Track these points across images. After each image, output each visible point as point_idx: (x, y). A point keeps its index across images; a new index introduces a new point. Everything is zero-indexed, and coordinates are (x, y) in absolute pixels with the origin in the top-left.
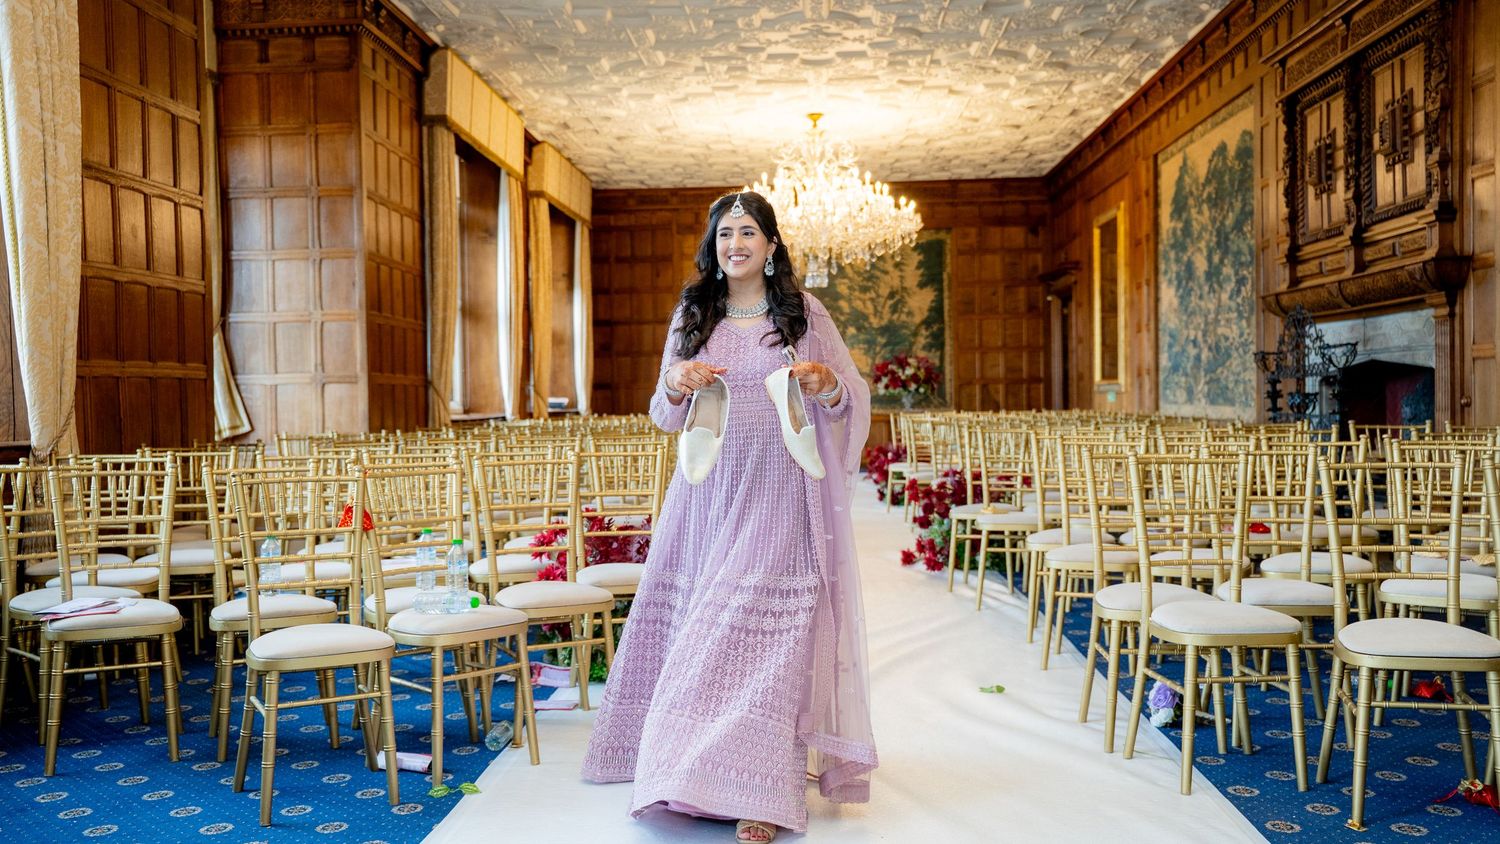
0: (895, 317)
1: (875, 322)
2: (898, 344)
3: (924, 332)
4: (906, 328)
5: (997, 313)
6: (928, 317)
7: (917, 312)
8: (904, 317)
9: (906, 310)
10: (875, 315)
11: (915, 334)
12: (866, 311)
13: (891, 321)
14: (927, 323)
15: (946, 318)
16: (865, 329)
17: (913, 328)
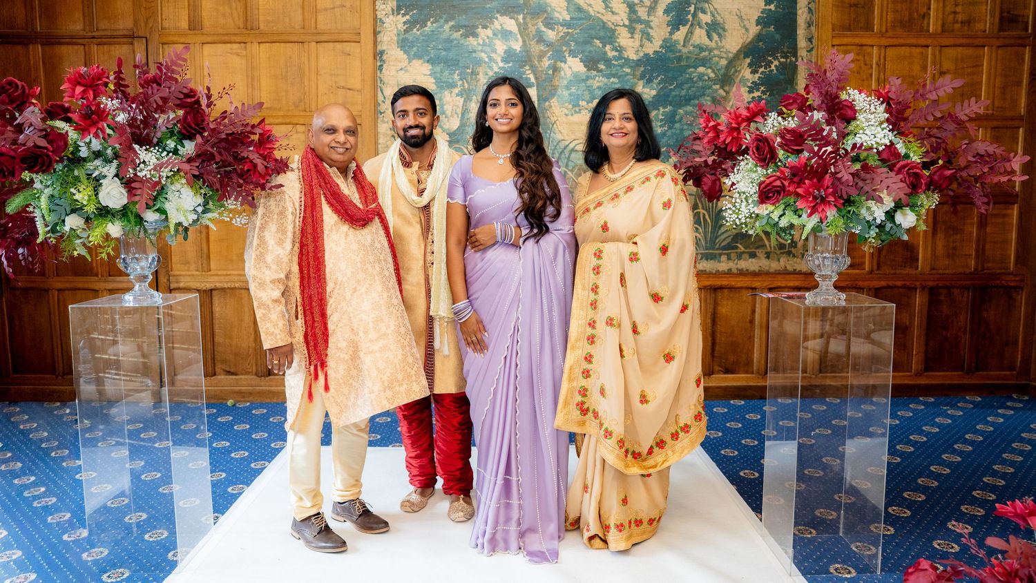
0: (680, 35)
1: (631, 46)
2: (687, 100)
3: (746, 73)
4: (704, 62)
5: (923, 31)
6: (759, 37)
7: (732, 25)
8: (700, 36)
9: (705, 18)
10: (632, 30)
11: (726, 79)
12: (607, 18)
13: (668, 45)
14: (755, 52)
15: (802, 43)
16: (608, 62)
17: (724, 62)
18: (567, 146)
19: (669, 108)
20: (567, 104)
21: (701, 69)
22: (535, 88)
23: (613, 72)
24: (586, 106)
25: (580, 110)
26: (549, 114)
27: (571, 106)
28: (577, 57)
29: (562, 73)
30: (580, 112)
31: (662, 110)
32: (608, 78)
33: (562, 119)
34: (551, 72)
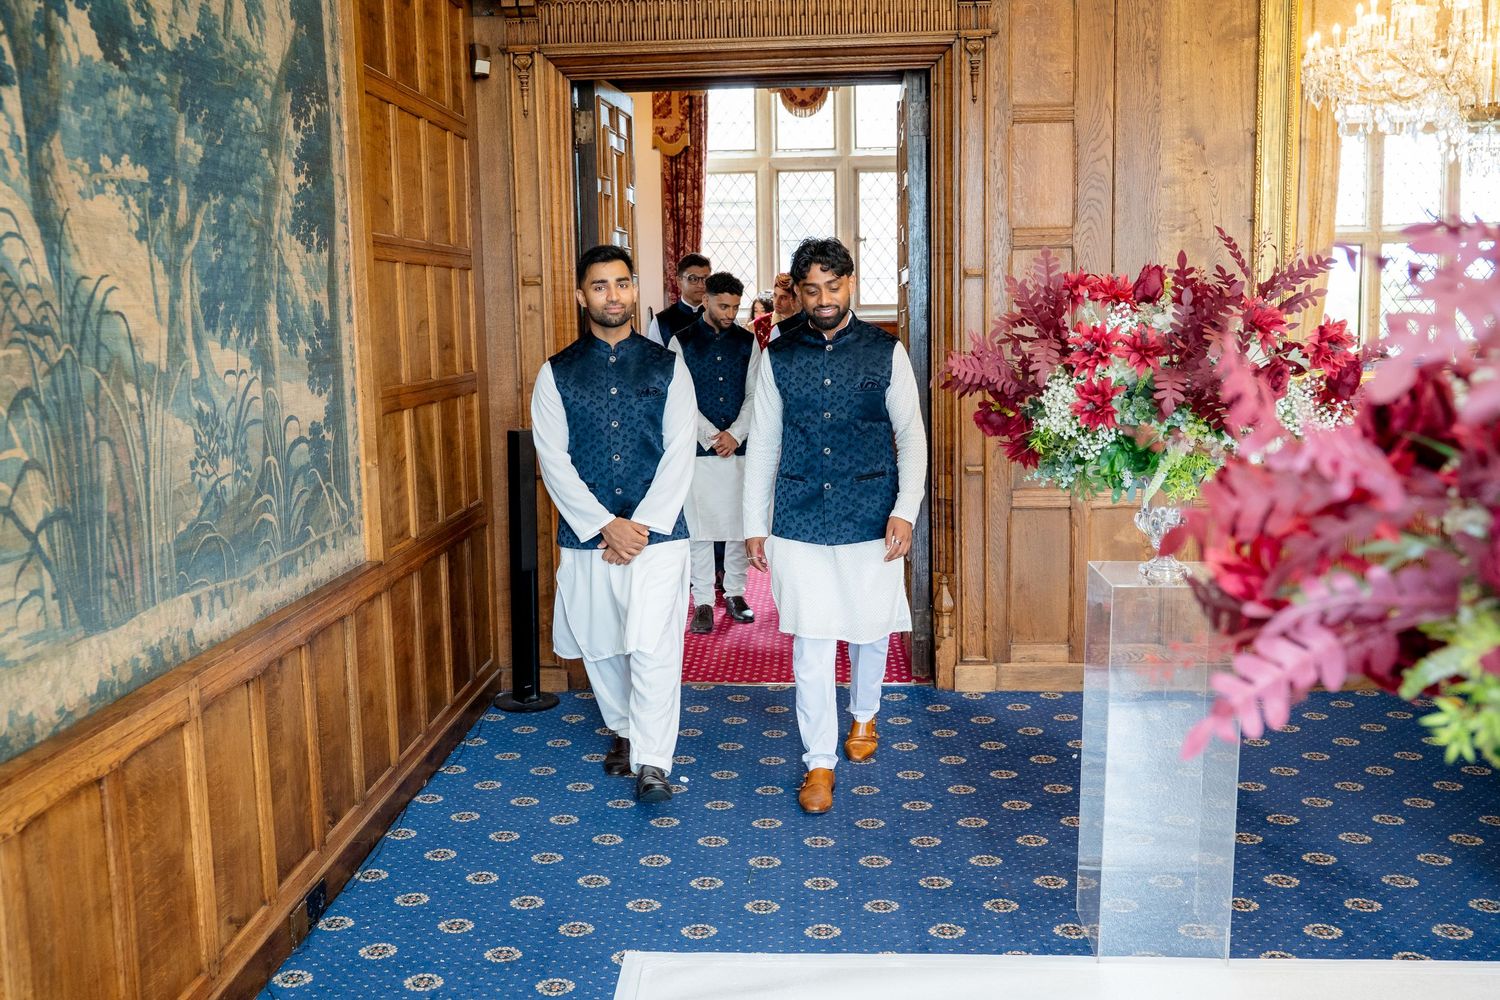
18: (92, 296)
19: (219, 201)
20: (79, 161)
21: (247, 102)
22: (16, 88)
23: (145, 77)
24: (112, 173)
25: (104, 182)
26: (52, 187)
27: (86, 169)
28: (84, 8)
29: (63, 50)
30: (100, 190)
31: (213, 202)
32: (138, 94)
33: (76, 204)
34: (41, 41)
